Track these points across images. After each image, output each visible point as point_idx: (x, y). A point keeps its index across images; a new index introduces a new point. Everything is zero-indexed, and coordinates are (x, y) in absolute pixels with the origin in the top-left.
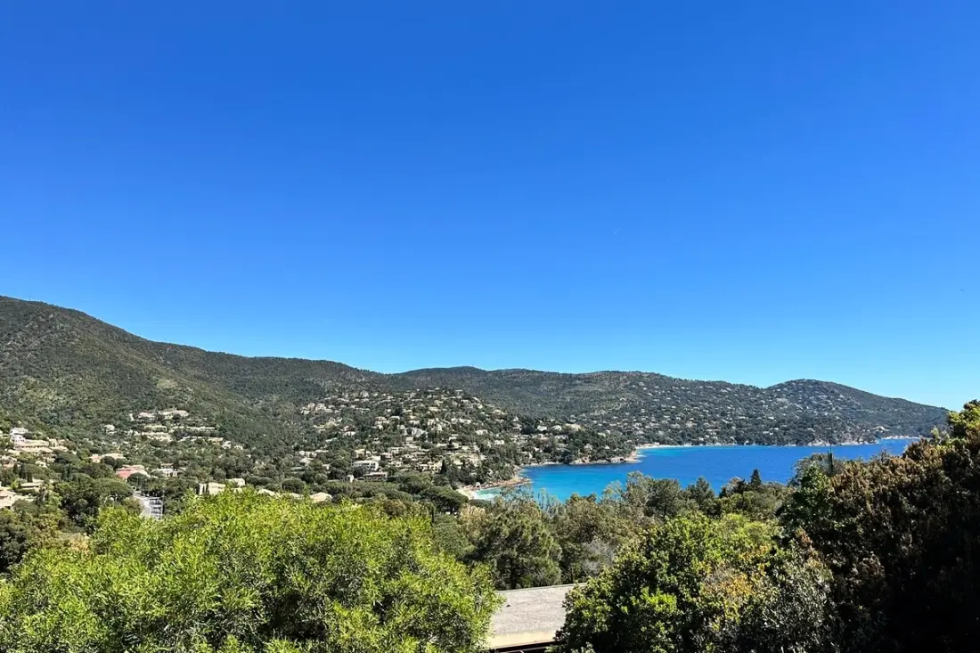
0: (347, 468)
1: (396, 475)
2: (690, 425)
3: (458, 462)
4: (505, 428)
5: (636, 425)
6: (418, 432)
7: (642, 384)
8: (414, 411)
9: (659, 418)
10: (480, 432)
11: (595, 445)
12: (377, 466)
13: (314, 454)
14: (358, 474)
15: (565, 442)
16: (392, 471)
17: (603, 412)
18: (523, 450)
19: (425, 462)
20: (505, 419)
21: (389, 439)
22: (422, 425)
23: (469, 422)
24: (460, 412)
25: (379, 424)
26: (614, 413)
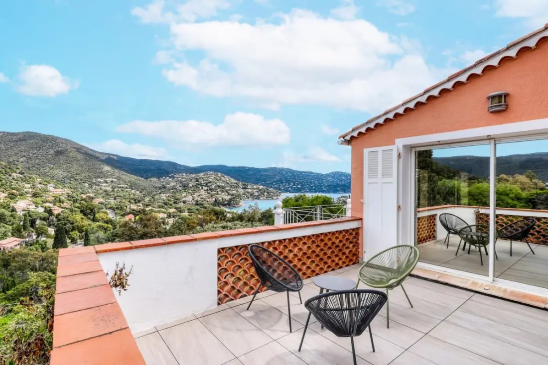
0: (180, 200)
1: (198, 203)
2: (299, 186)
3: (220, 199)
4: (236, 187)
5: (281, 186)
6: (206, 188)
7: (284, 172)
8: (203, 180)
9: (289, 184)
10: (227, 188)
11: (268, 193)
12: (191, 200)
13: (167, 195)
14: (184, 202)
15: (257, 192)
16: (197, 201)
17: (270, 182)
18: (243, 194)
19: (209, 198)
20: (236, 184)
21: (195, 190)
22: (207, 185)
23: (223, 185)
24: (220, 181)
25: (191, 185)
26: (274, 182)
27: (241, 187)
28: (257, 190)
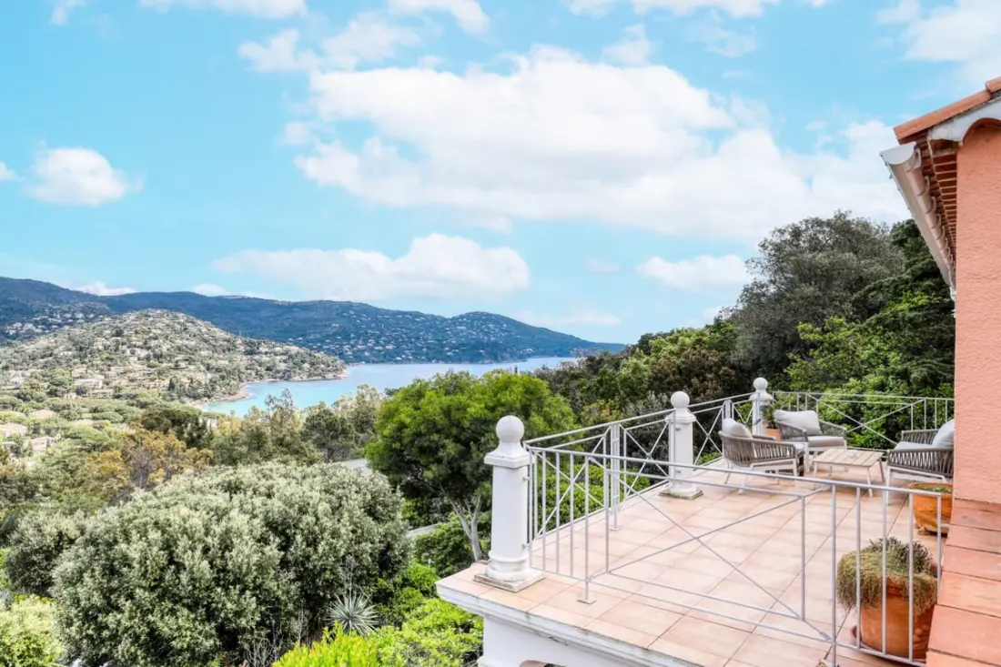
0: (69, 387)
1: (123, 392)
2: (390, 347)
3: (185, 380)
4: (229, 350)
5: (346, 348)
6: (143, 353)
7: (351, 312)
8: (136, 332)
9: (365, 342)
10: (204, 353)
11: (312, 364)
12: (101, 384)
13: (28, 374)
14: (80, 392)
15: (285, 361)
16: (118, 389)
17: (318, 336)
18: (247, 369)
19: (152, 380)
20: (228, 341)
21: (111, 359)
22: (146, 346)
23: (193, 343)
24: (184, 334)
25: (99, 344)
26: (328, 336)
27: (242, 348)
28: (284, 357)
